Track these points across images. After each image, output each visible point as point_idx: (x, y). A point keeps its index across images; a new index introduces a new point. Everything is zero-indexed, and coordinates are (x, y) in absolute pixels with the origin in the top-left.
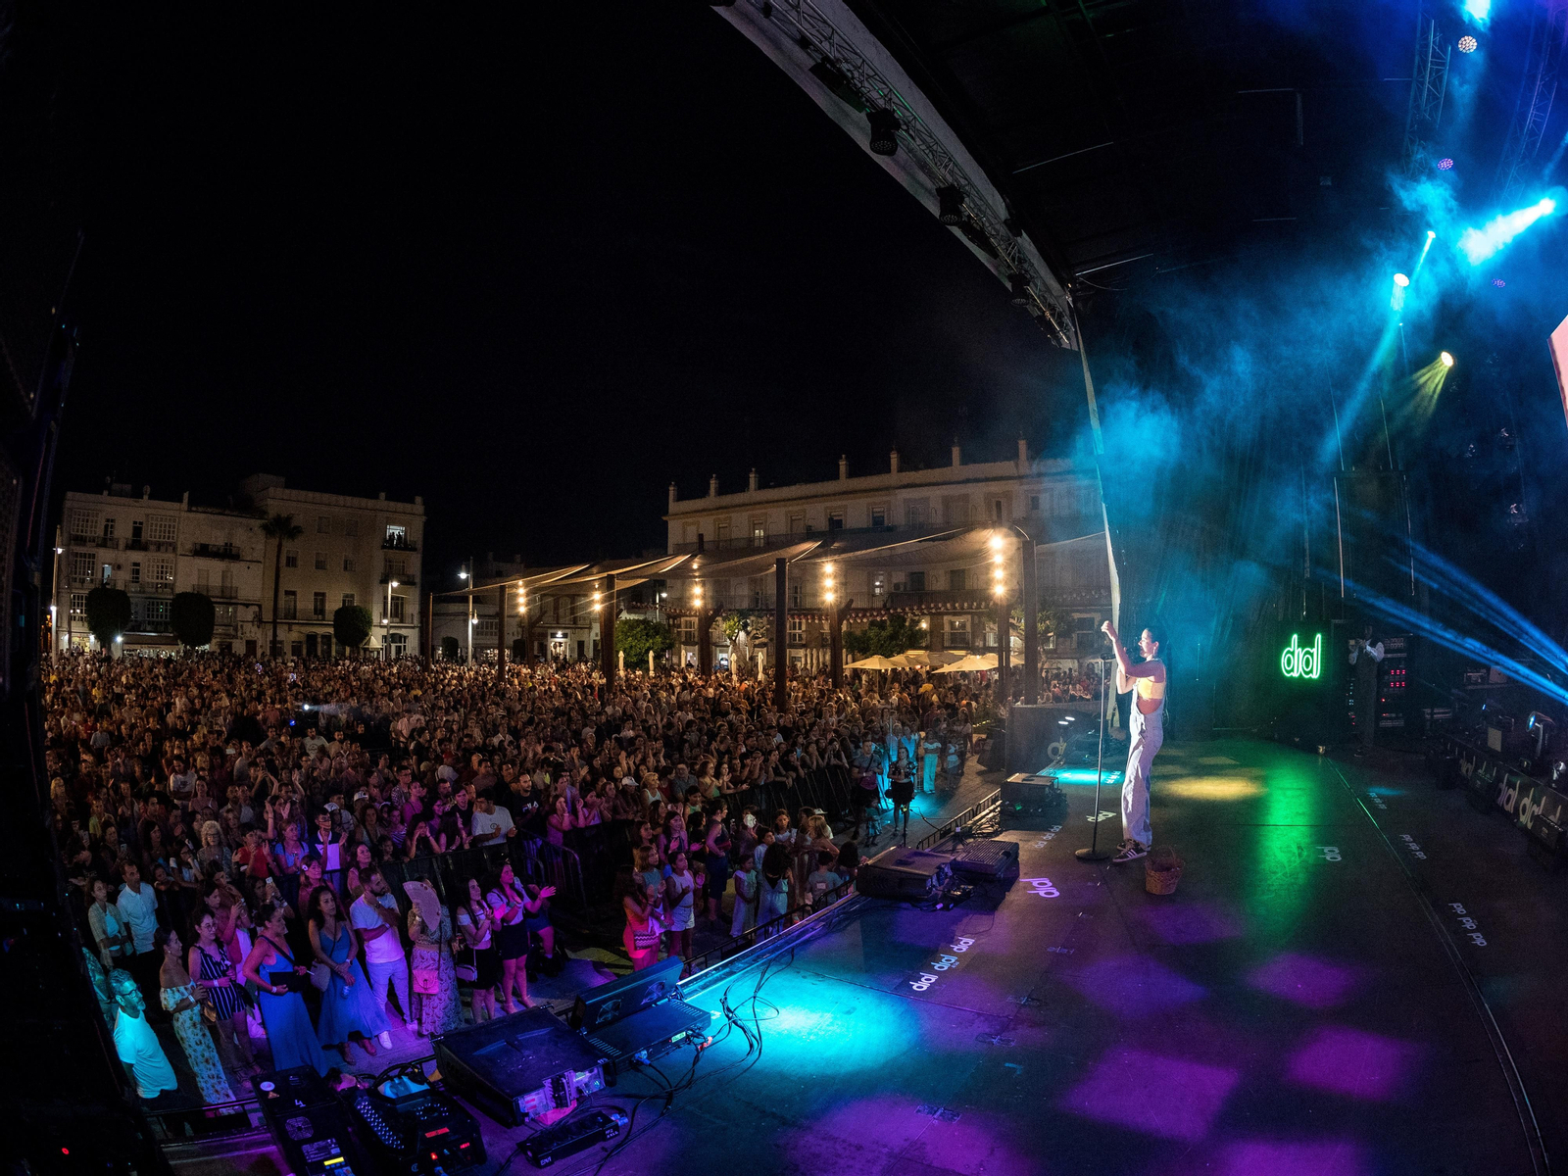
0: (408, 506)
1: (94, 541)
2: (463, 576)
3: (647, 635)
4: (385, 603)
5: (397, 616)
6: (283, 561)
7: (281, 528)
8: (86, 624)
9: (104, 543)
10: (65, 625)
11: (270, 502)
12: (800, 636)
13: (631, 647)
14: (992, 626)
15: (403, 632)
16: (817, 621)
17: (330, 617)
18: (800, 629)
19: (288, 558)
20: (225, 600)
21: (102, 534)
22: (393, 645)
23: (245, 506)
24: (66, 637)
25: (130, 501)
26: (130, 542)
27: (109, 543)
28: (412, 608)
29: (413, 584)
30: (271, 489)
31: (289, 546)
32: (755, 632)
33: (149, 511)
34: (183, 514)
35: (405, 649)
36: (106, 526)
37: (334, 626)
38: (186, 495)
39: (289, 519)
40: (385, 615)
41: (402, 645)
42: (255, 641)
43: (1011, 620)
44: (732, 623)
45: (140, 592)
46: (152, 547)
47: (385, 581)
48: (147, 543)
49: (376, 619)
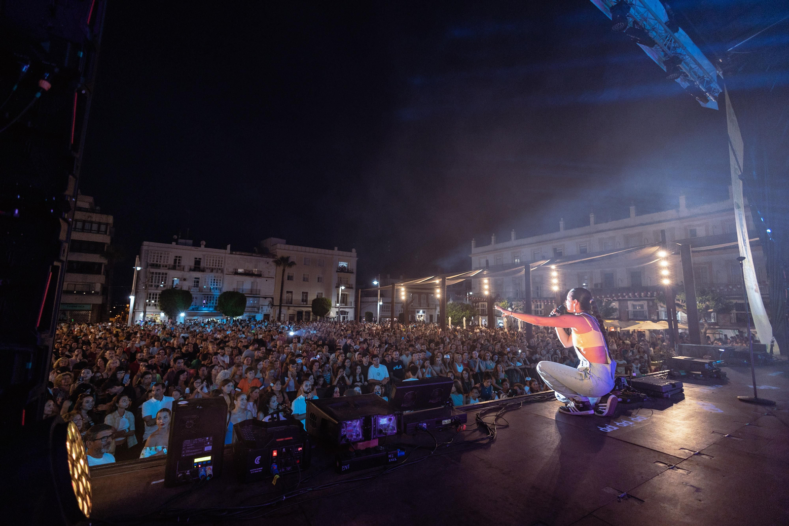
0: (349, 254)
1: (166, 266)
2: (375, 283)
3: (462, 309)
4: (338, 297)
5: (343, 303)
6: (286, 277)
7: (284, 262)
8: (158, 308)
9: (174, 268)
10: (142, 308)
11: (277, 250)
12: (541, 311)
13: (455, 315)
14: (662, 305)
15: (347, 310)
16: (550, 304)
17: (310, 303)
18: (541, 308)
19: (289, 277)
20: (253, 296)
21: (172, 263)
22: (341, 316)
23: (264, 252)
24: (142, 315)
25: (193, 248)
26: (193, 268)
27: (177, 267)
28: (351, 299)
29: (352, 288)
30: (278, 246)
31: (289, 271)
32: (516, 308)
33: (204, 253)
34: (227, 255)
35: (347, 318)
36: (175, 260)
37: (312, 307)
38: (229, 247)
39: (288, 258)
40: (338, 302)
41: (346, 316)
42: (269, 315)
43: (676, 302)
44: (504, 303)
45: (199, 291)
46: (207, 270)
47: (338, 287)
48: (204, 268)
49: (333, 304)
